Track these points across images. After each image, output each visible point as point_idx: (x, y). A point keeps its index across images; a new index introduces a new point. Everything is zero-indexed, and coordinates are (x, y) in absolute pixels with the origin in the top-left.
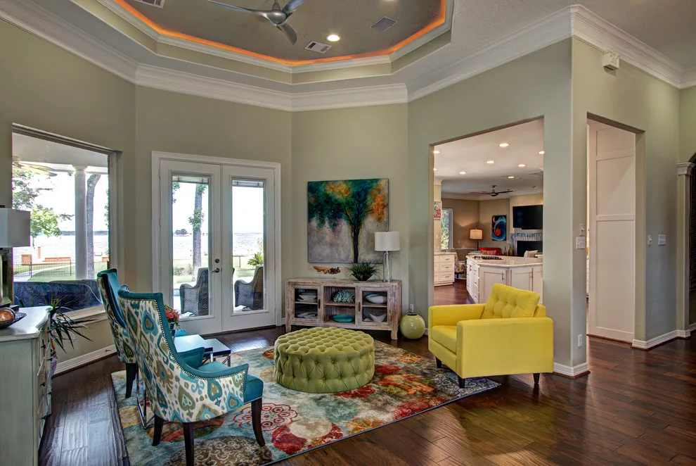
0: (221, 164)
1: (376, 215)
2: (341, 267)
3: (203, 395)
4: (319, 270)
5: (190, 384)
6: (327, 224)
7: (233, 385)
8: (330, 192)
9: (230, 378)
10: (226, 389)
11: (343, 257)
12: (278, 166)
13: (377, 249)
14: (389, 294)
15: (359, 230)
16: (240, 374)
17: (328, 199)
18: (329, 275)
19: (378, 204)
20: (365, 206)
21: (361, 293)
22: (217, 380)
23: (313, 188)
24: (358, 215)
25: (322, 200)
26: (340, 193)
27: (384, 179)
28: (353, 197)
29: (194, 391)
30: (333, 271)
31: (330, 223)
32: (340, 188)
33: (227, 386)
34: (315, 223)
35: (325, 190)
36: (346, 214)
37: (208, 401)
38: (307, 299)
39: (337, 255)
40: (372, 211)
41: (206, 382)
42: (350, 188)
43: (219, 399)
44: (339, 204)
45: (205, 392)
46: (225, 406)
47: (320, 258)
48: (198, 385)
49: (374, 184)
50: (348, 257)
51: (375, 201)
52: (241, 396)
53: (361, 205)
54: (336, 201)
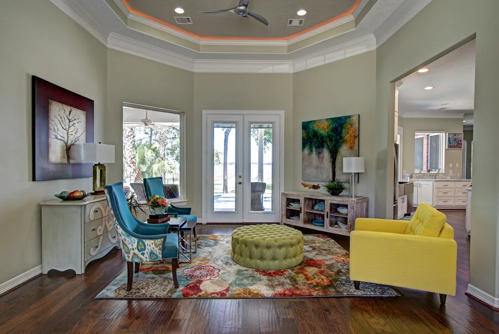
0: (243, 115)
1: (348, 145)
2: (320, 184)
3: (134, 247)
4: (305, 186)
5: (127, 239)
6: (314, 153)
7: (154, 246)
8: (316, 128)
9: (153, 241)
10: (149, 247)
11: (325, 177)
12: (282, 113)
13: (345, 171)
14: (349, 206)
15: (336, 156)
16: (159, 240)
17: (315, 134)
18: (311, 190)
19: (351, 136)
20: (341, 138)
21: (329, 204)
22: (144, 241)
23: (305, 126)
24: (336, 145)
25: (311, 134)
26: (323, 128)
27: (355, 115)
28: (332, 131)
29: (129, 244)
30: (315, 187)
31: (316, 152)
32: (323, 125)
33: (150, 245)
34: (306, 151)
35: (313, 127)
36: (327, 145)
37: (136, 251)
38: (294, 206)
39: (320, 175)
40: (345, 141)
41: (136, 240)
42: (330, 125)
43: (143, 252)
44: (322, 137)
45: (135, 246)
46: (148, 257)
47: (309, 177)
48: (131, 242)
49: (348, 120)
50: (328, 177)
51: (348, 134)
52: (160, 254)
53: (338, 137)
54: (320, 134)
